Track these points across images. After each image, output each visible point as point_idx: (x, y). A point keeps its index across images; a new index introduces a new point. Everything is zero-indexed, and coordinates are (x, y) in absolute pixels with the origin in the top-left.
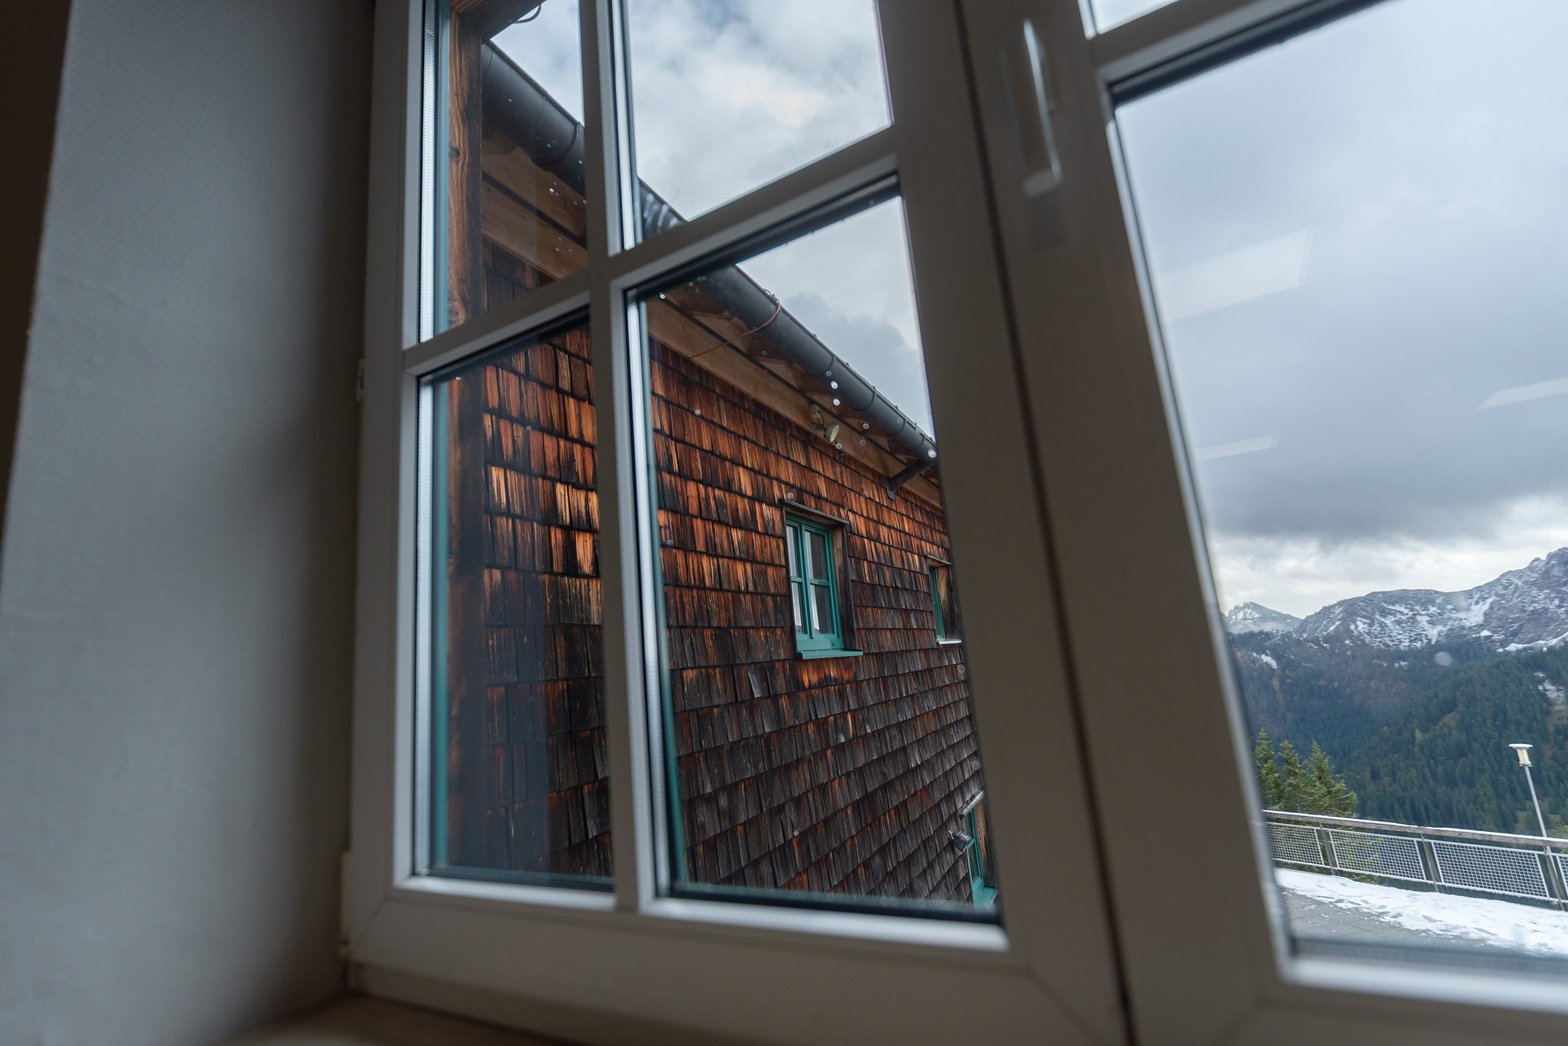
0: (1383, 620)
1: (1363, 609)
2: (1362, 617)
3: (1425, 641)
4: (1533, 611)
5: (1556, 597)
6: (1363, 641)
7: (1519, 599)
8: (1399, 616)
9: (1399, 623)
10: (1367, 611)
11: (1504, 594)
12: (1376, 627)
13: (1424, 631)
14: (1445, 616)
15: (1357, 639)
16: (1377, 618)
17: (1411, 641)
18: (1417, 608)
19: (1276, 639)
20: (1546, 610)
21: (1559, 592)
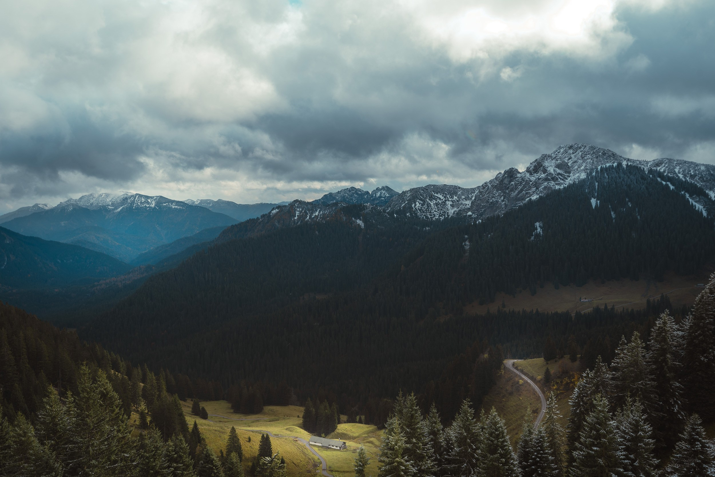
0: (430, 202)
1: (421, 195)
2: (419, 200)
3: (446, 216)
4: (491, 202)
5: (503, 195)
6: (416, 214)
7: (488, 195)
8: (438, 200)
9: (437, 204)
10: (423, 196)
11: (482, 192)
12: (425, 206)
13: (448, 210)
14: (460, 202)
15: (414, 213)
16: (427, 201)
17: (439, 216)
18: (448, 196)
19: (368, 210)
20: (497, 202)
21: (505, 193)
